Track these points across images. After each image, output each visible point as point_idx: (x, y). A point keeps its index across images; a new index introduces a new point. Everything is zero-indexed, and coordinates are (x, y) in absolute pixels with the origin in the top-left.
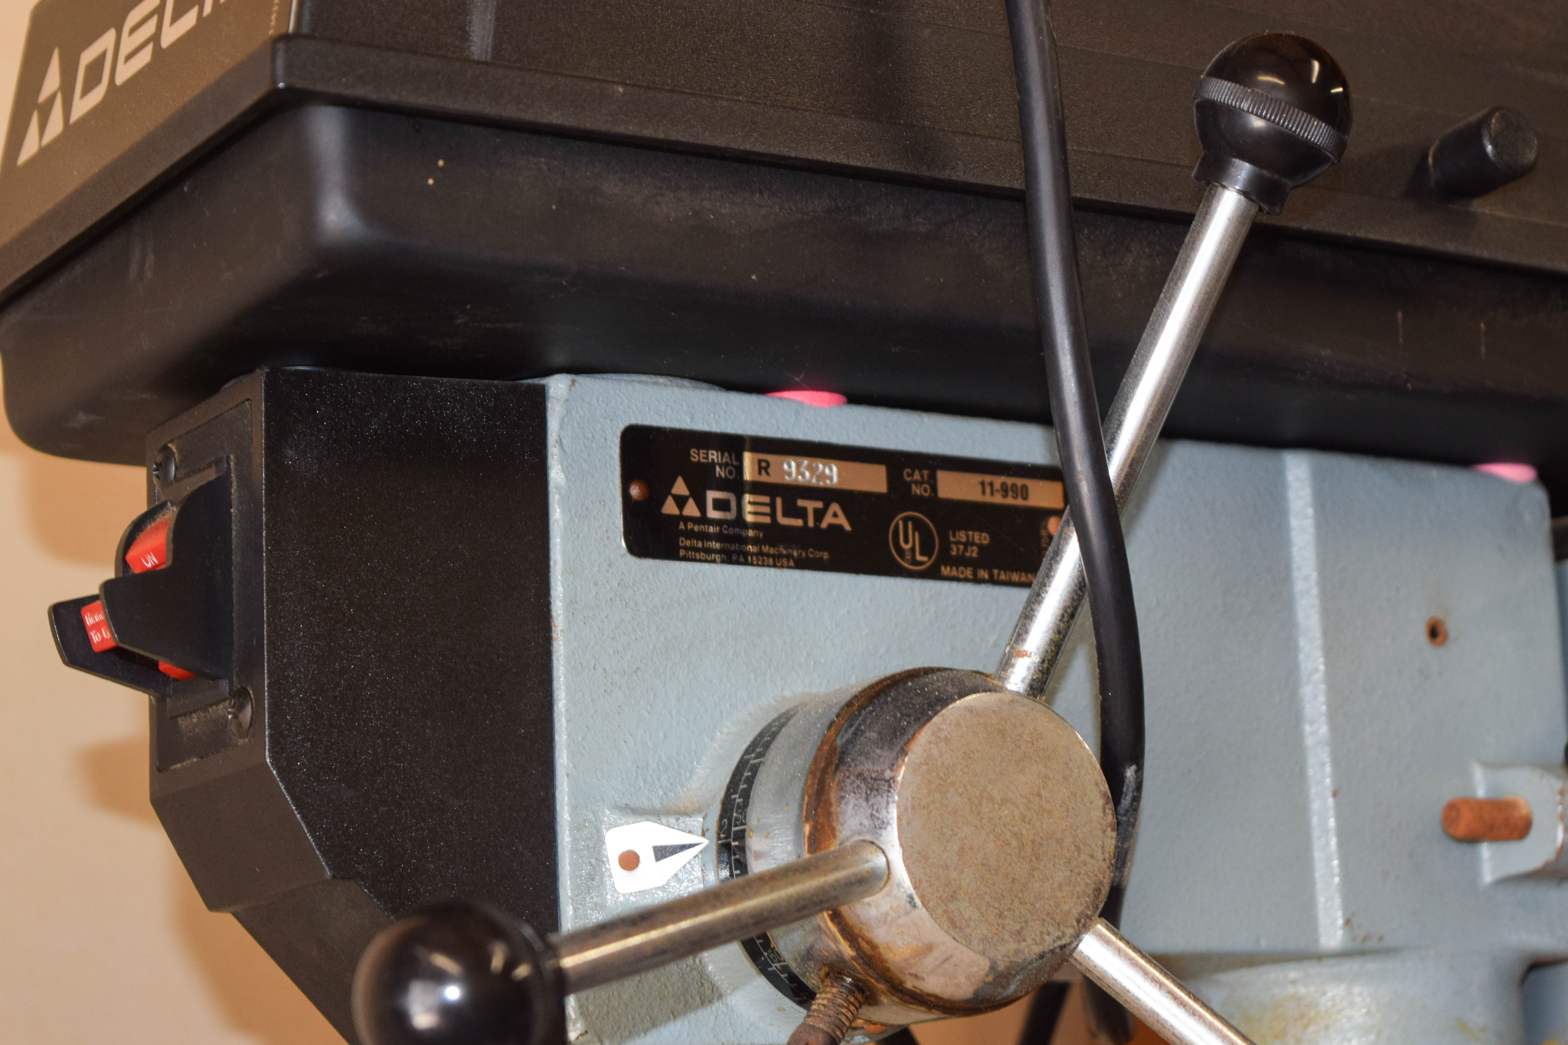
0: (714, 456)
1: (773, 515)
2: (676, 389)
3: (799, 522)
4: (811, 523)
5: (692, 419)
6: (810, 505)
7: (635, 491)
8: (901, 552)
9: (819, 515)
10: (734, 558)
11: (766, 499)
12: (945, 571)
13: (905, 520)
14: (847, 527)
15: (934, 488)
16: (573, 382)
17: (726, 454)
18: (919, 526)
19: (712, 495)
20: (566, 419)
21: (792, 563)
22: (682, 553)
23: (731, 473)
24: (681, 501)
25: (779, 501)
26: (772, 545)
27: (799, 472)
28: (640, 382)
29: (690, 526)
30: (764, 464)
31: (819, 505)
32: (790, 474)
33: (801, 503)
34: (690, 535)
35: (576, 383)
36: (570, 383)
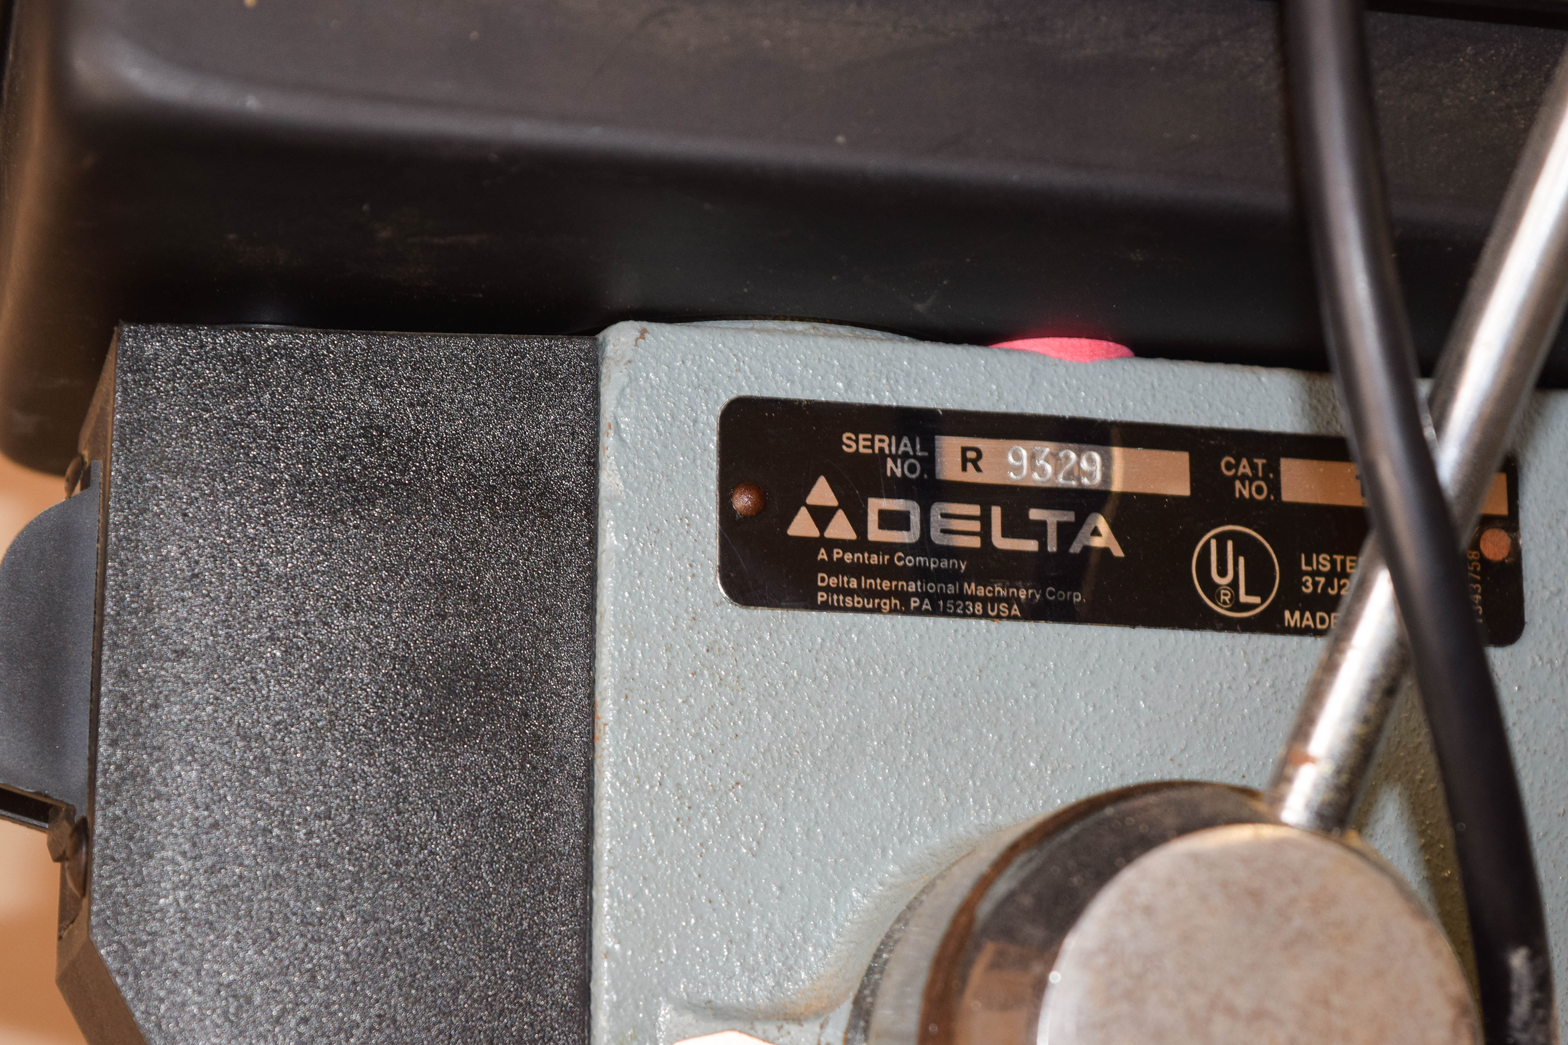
0: (883, 442)
1: (985, 534)
2: (821, 340)
3: (1031, 545)
4: (1052, 547)
5: (849, 385)
6: (1050, 517)
7: (742, 501)
8: (1212, 589)
9: (1067, 532)
10: (914, 603)
11: (975, 510)
12: (1291, 618)
13: (1221, 539)
14: (1118, 552)
15: (1275, 487)
16: (643, 333)
17: (905, 440)
18: (1244, 545)
19: (876, 505)
20: (628, 390)
21: (1016, 611)
22: (821, 597)
23: (912, 469)
24: (822, 516)
25: (996, 512)
26: (983, 582)
27: (1033, 467)
28: (758, 331)
29: (837, 554)
30: (971, 455)
31: (1069, 517)
32: (1018, 470)
33: (1035, 514)
34: (837, 568)
35: (647, 335)
36: (638, 334)
